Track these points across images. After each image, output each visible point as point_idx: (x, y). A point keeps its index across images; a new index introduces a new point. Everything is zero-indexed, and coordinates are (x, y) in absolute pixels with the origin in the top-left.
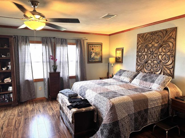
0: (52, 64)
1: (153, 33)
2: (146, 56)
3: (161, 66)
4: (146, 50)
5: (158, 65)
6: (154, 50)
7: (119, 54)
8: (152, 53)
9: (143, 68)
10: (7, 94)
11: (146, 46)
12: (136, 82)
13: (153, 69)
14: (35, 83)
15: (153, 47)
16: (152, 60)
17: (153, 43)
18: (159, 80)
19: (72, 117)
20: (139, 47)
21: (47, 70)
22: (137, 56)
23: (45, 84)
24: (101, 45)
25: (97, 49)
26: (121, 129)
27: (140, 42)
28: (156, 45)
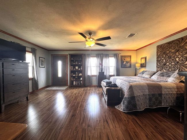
0: (101, 68)
1: (169, 43)
2: (164, 60)
3: (179, 66)
4: (164, 56)
5: (176, 66)
6: (171, 55)
7: (143, 61)
8: (169, 57)
9: (162, 69)
10: (80, 81)
11: (164, 53)
12: (155, 78)
13: (171, 69)
14: (92, 77)
15: (170, 53)
16: (170, 62)
17: (170, 50)
18: (175, 75)
19: (106, 91)
20: (158, 54)
21: (98, 71)
22: (157, 61)
23: (97, 78)
24: (130, 57)
25: (128, 59)
26: (137, 103)
27: (159, 50)
28: (173, 51)
